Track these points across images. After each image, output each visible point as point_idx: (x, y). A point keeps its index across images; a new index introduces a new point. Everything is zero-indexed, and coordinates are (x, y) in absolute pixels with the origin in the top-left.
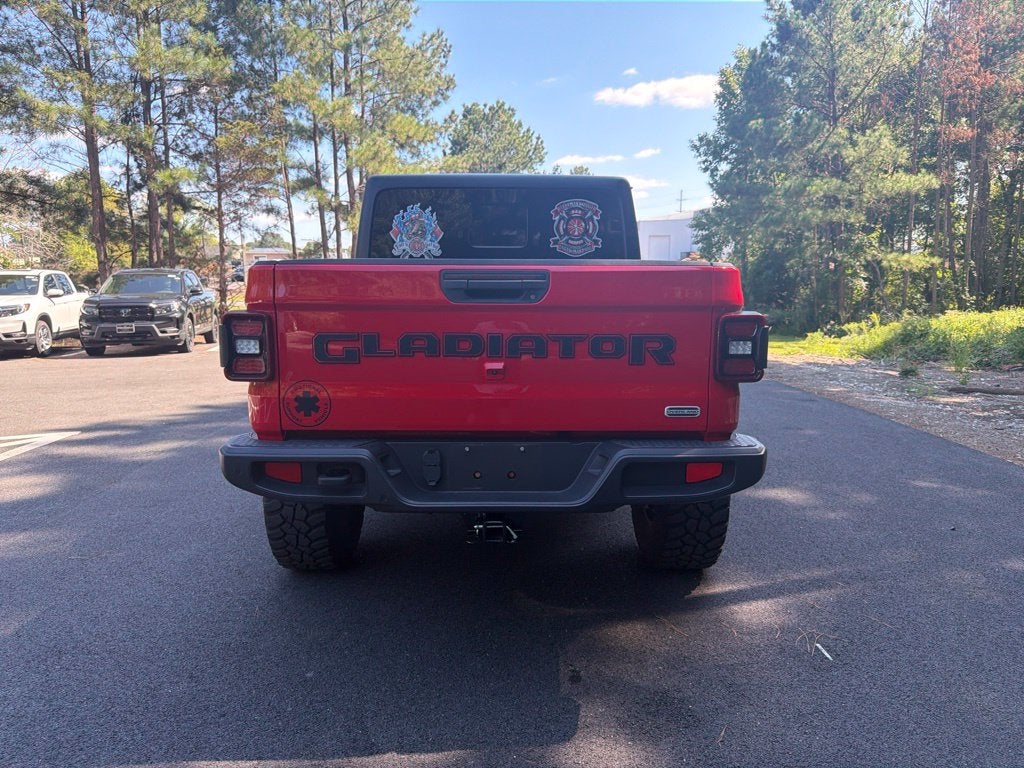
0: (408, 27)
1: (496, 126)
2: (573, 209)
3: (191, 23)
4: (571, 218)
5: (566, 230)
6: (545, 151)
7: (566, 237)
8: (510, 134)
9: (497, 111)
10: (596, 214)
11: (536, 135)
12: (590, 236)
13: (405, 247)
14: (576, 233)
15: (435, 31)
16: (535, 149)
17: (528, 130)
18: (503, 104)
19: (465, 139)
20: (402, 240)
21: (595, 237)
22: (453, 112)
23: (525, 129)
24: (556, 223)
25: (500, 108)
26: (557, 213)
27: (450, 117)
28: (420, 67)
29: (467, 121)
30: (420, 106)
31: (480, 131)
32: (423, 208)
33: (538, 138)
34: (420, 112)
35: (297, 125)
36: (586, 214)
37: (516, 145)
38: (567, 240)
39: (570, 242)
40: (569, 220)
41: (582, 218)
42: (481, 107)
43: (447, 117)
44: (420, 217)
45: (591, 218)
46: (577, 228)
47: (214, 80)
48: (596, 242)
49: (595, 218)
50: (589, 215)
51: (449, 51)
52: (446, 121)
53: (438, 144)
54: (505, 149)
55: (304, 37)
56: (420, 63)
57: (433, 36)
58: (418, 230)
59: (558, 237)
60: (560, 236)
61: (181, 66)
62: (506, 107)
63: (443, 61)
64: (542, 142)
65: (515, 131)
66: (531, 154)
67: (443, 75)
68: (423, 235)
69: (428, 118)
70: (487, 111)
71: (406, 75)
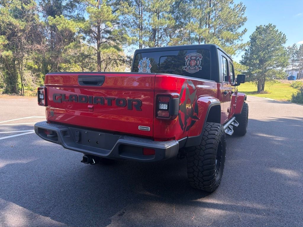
0: (232, 3)
1: (268, 32)
2: (192, 56)
3: (166, 12)
4: (191, 59)
5: (189, 64)
6: (286, 39)
7: (189, 66)
8: (272, 34)
9: (269, 27)
10: (200, 58)
11: (283, 34)
12: (198, 66)
13: (141, 71)
14: (193, 65)
15: (239, 3)
16: (282, 39)
17: (280, 32)
18: (271, 25)
19: (255, 37)
20: (141, 69)
21: (199, 66)
22: (245, 29)
23: (279, 32)
24: (186, 62)
25: (270, 26)
26: (187, 58)
27: (244, 31)
28: (232, 15)
29: (257, 32)
30: (235, 28)
31: (262, 34)
32: (147, 59)
33: (284, 35)
34: (234, 30)
35: (196, 37)
36: (197, 58)
37: (274, 38)
38: (189, 68)
39: (190, 68)
40: (191, 60)
41: (195, 60)
42: (263, 26)
43: (243, 31)
44: (146, 61)
45: (199, 59)
46: (193, 63)
47: (170, 27)
48: (200, 68)
49: (200, 59)
50: (198, 58)
51: (245, 9)
52: (243, 32)
53: (239, 40)
54: (270, 40)
55: (196, 11)
56: (232, 14)
57: (238, 5)
58: (145, 65)
59: (186, 67)
60: (187, 66)
61: (162, 24)
62: (272, 25)
63: (243, 13)
64: (285, 36)
65: (275, 33)
66: (280, 40)
67: (243, 17)
68: (146, 67)
69: (236, 32)
70: (265, 27)
71: (227, 19)
